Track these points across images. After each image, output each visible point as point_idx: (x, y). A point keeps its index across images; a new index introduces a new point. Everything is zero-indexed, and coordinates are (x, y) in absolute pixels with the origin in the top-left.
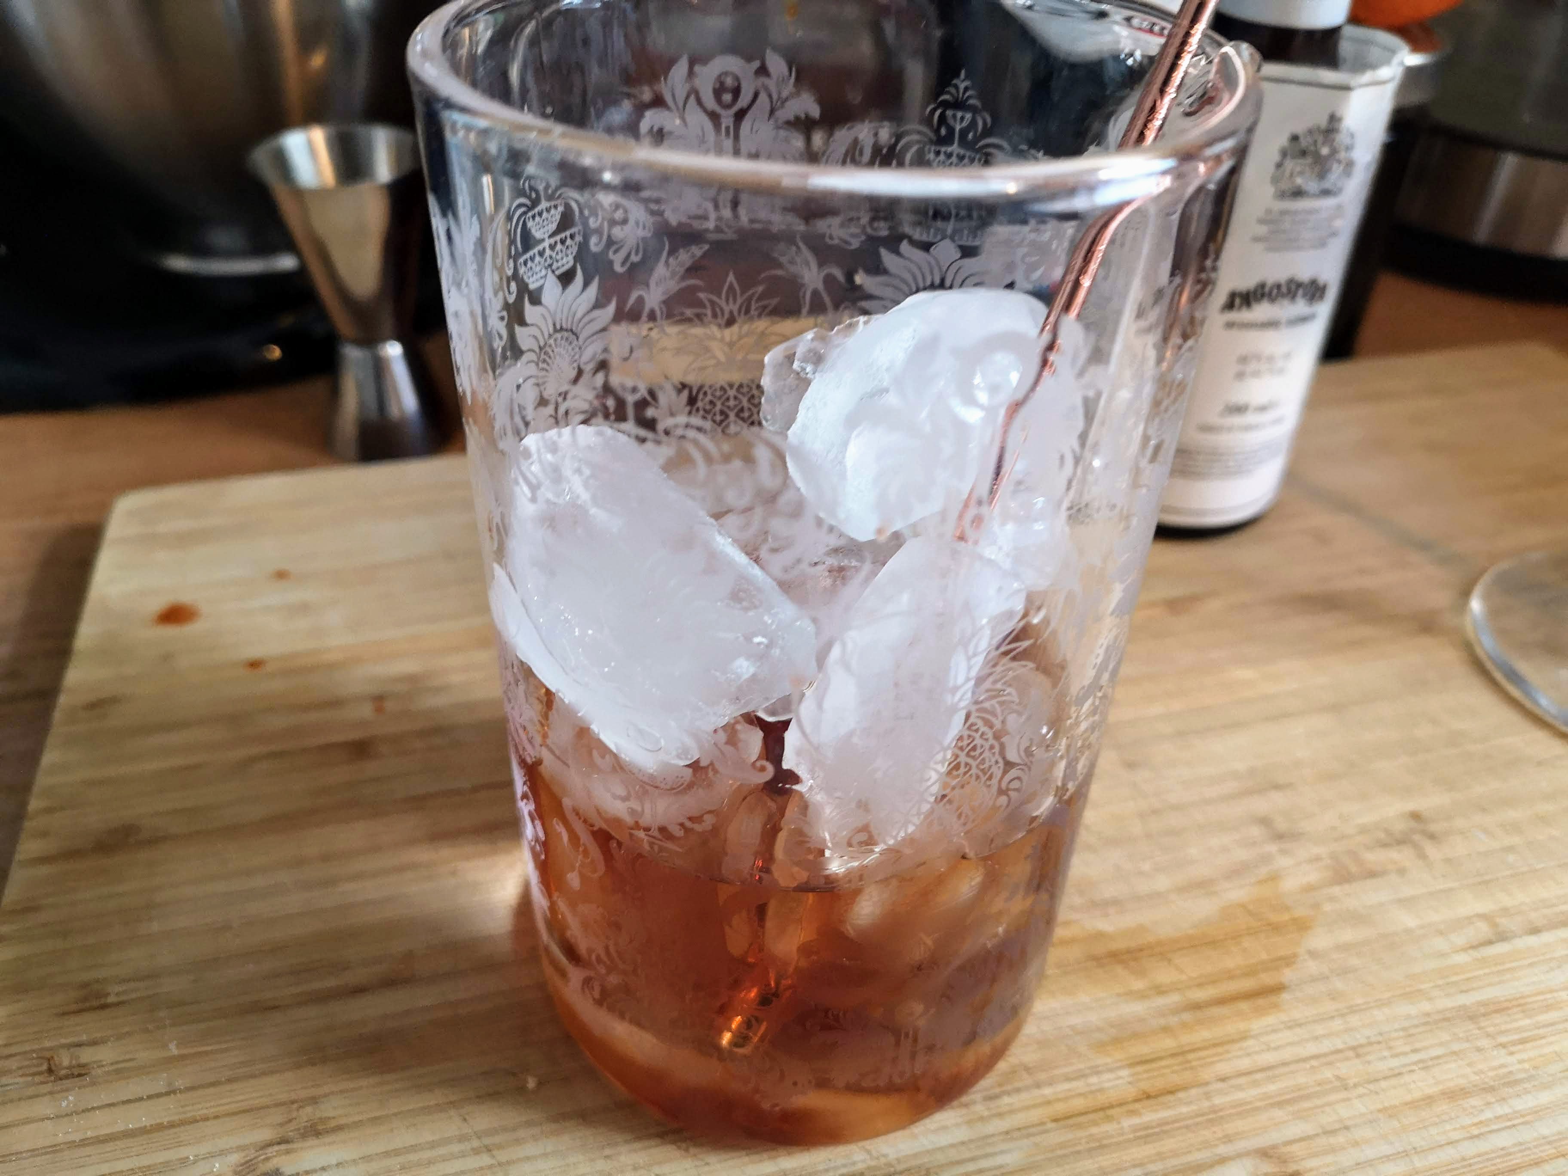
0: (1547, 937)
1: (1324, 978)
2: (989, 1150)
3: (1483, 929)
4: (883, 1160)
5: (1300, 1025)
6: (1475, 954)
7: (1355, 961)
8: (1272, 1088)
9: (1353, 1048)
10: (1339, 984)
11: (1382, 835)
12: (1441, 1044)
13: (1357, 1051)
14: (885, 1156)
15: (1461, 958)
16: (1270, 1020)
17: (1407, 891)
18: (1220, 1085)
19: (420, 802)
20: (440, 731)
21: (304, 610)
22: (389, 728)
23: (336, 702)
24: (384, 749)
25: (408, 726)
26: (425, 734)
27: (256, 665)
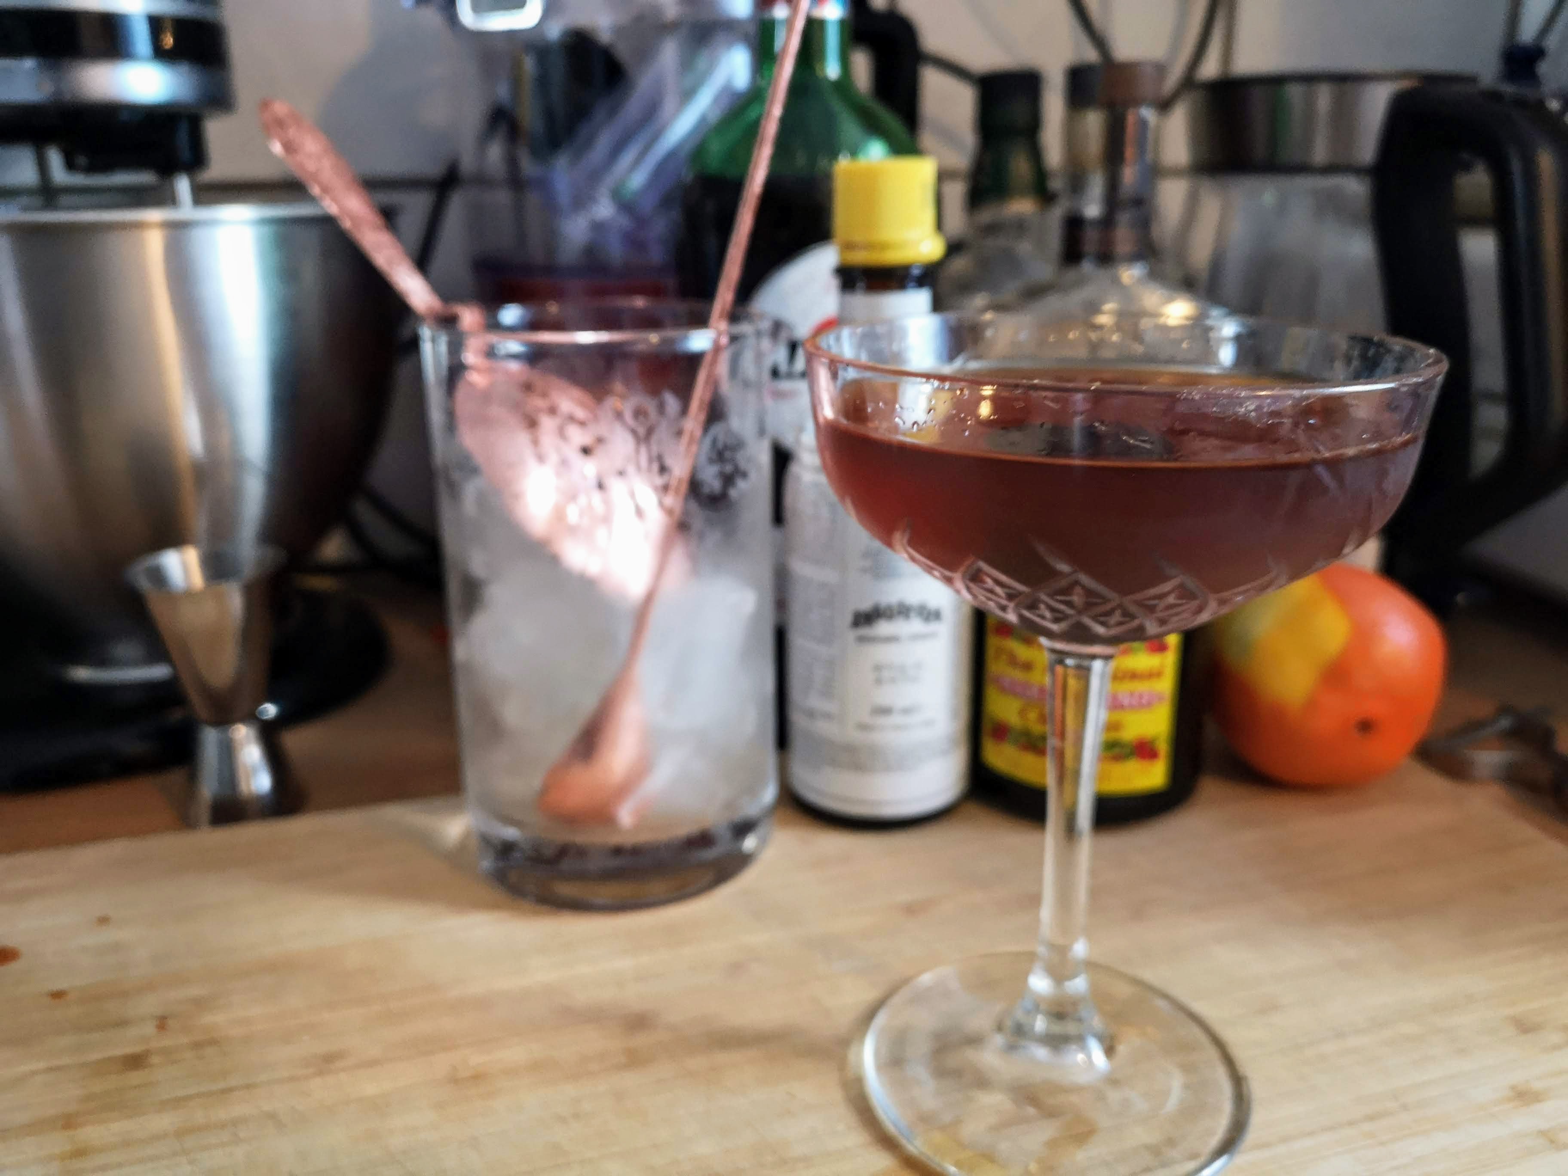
19: (177, 1103)
20: (213, 1042)
21: (116, 948)
22: (167, 1041)
23: (122, 1023)
24: (155, 1060)
25: (184, 1040)
26: (197, 1046)
27: (58, 995)
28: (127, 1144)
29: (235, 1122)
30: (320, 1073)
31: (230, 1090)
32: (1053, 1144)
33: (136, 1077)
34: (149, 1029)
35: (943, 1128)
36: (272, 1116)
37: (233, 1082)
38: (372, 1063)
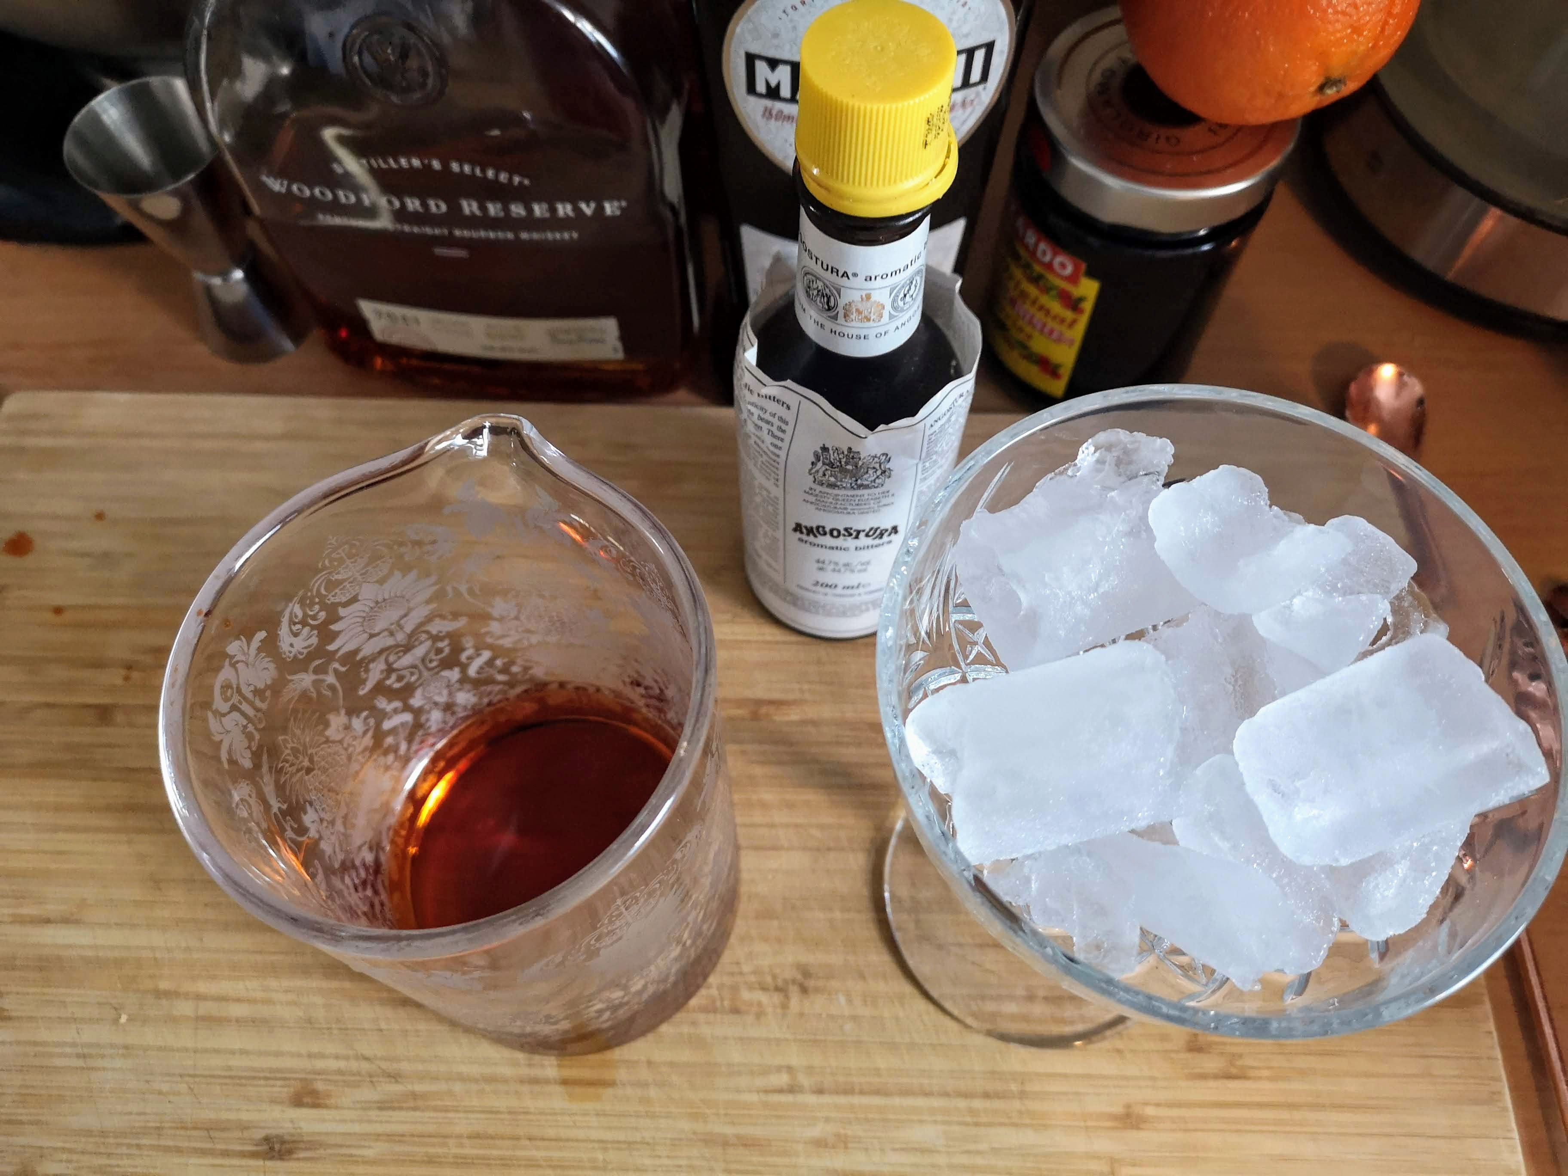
0: (827, 1099)
1: (644, 1085)
2: (363, 1143)
3: (784, 1079)
4: (299, 1131)
5: (605, 1115)
6: (764, 1097)
7: (675, 1078)
8: (556, 1154)
9: (630, 1143)
10: (653, 1092)
11: (769, 979)
12: (689, 1158)
13: (630, 1145)
14: (300, 1128)
15: (754, 1098)
16: (589, 1106)
17: (755, 1032)
18: (527, 1142)
22: (126, 699)
24: (120, 717)
27: (58, 611)
33: (104, 734)
34: (117, 677)
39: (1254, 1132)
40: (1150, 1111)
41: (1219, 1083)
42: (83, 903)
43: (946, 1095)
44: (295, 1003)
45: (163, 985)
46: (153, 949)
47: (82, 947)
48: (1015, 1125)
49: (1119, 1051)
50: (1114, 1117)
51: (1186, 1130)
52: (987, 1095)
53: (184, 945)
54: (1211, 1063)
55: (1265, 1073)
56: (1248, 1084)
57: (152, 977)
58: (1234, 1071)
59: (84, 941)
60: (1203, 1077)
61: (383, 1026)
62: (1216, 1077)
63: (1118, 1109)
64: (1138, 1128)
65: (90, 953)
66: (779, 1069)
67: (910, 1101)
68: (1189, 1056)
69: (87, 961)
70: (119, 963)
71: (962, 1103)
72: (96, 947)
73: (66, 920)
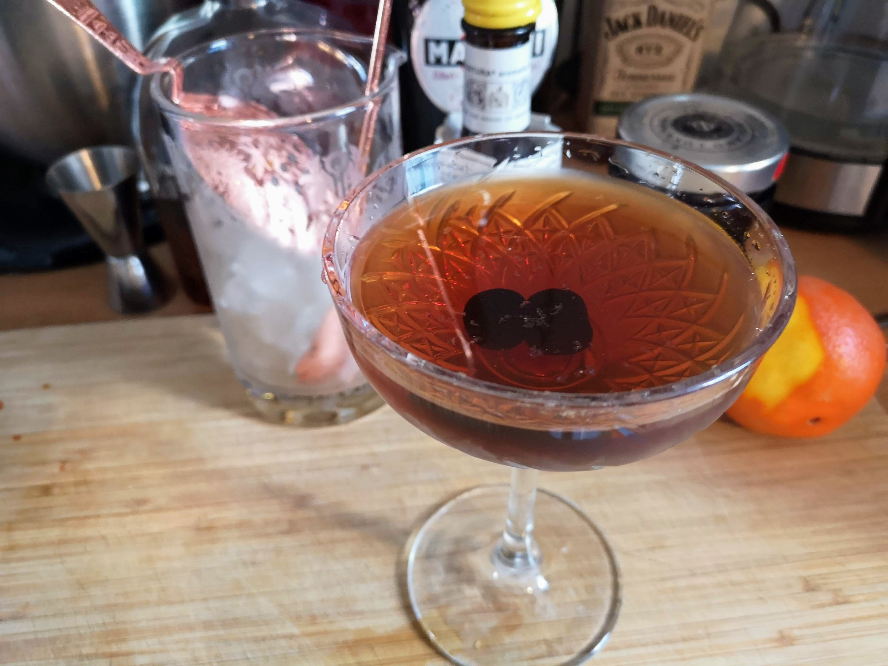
19: (62, 522)
20: (86, 483)
21: (49, 408)
22: (62, 480)
23: (44, 463)
24: (56, 491)
25: (71, 479)
26: (77, 484)
27: (17, 438)
28: (34, 546)
29: (87, 540)
30: (134, 513)
31: (87, 517)
32: (494, 630)
33: (45, 501)
34: (55, 469)
35: (439, 608)
36: (103, 538)
37: (91, 512)
38: (159, 510)
39: (869, 635)
40: (796, 633)
41: (834, 608)
42: (27, 605)
43: (657, 643)
44: (184, 650)
45: (85, 651)
46: (77, 627)
47: (24, 633)
48: (710, 656)
49: (761, 599)
50: (772, 640)
51: (824, 641)
52: (684, 640)
53: (100, 622)
54: (823, 597)
55: (861, 598)
56: (852, 606)
57: (78, 646)
58: (840, 600)
59: (25, 629)
60: (822, 606)
61: (249, 655)
62: (830, 605)
63: (775, 635)
64: (792, 645)
65: (30, 637)
66: (538, 642)
67: (634, 652)
68: (808, 595)
69: (27, 642)
70: (52, 640)
71: (669, 647)
72: (35, 632)
73: (15, 617)
